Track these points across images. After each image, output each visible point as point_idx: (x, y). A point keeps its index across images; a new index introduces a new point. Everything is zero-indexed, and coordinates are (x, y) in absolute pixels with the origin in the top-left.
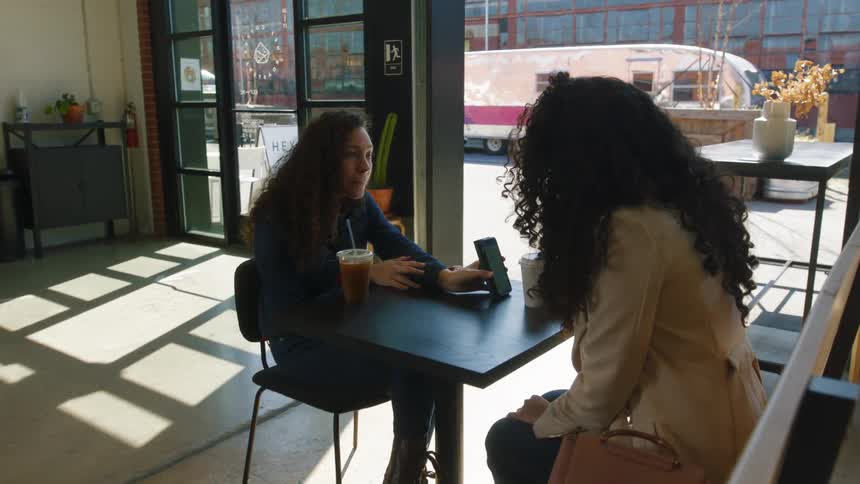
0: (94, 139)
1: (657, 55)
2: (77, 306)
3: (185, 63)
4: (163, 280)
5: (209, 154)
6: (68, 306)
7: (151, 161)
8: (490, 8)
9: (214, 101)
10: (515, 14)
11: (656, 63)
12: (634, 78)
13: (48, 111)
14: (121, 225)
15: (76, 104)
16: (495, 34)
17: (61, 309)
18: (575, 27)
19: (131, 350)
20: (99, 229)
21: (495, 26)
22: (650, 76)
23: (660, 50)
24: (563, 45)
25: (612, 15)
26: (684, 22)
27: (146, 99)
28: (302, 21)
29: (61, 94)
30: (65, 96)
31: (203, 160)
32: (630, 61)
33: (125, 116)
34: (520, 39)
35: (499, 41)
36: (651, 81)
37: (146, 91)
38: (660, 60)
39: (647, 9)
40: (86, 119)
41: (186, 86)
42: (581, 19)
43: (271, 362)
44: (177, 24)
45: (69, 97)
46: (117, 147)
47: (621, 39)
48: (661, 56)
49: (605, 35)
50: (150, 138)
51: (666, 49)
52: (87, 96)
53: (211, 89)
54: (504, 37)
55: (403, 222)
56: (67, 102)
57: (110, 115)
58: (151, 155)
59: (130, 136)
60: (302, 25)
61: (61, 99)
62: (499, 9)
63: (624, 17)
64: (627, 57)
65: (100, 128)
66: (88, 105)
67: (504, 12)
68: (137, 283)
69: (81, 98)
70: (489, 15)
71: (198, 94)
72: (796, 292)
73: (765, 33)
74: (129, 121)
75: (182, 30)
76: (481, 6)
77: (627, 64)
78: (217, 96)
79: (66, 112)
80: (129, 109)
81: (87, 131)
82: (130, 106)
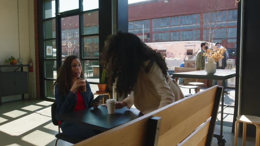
0: (20, 69)
1: (194, 44)
2: (10, 119)
3: (48, 47)
4: (38, 112)
5: (54, 74)
6: (7, 119)
7: (36, 76)
8: (144, 30)
9: (56, 58)
10: (152, 32)
11: (194, 47)
12: (187, 51)
13: (6, 61)
14: (26, 96)
15: (15, 59)
16: (146, 38)
17: (6, 120)
18: (170, 36)
19: (25, 132)
20: (19, 97)
21: (146, 36)
22: (192, 50)
23: (195, 43)
24: (166, 41)
25: (181, 32)
26: (203, 34)
27: (36, 58)
28: (82, 35)
29: (10, 57)
30: (12, 57)
31: (52, 76)
32: (185, 46)
33: (29, 63)
34: (154, 39)
35: (147, 40)
36: (192, 52)
37: (36, 56)
38: (195, 46)
39: (192, 30)
40: (18, 64)
41: (48, 54)
42: (172, 34)
43: (61, 132)
44: (46, 36)
45: (13, 57)
46: (26, 72)
47: (184, 39)
48: (195, 45)
49: (179, 38)
50: (36, 69)
51: (197, 42)
52: (19, 57)
53: (55, 55)
54: (149, 39)
55: (109, 94)
56: (12, 58)
57: (25, 62)
58: (36, 74)
59: (30, 69)
60: (82, 37)
61: (11, 58)
62: (147, 31)
63: (185, 33)
64: (185, 45)
65: (22, 66)
66: (19, 60)
67: (149, 32)
68: (29, 112)
69: (16, 57)
70: (144, 33)
71: (51, 56)
72: (229, 115)
73: (228, 37)
74: (31, 64)
75: (47, 38)
76: (142, 30)
77: (185, 47)
78: (57, 57)
79: (12, 62)
80: (30, 61)
81: (18, 67)
82: (31, 60)
